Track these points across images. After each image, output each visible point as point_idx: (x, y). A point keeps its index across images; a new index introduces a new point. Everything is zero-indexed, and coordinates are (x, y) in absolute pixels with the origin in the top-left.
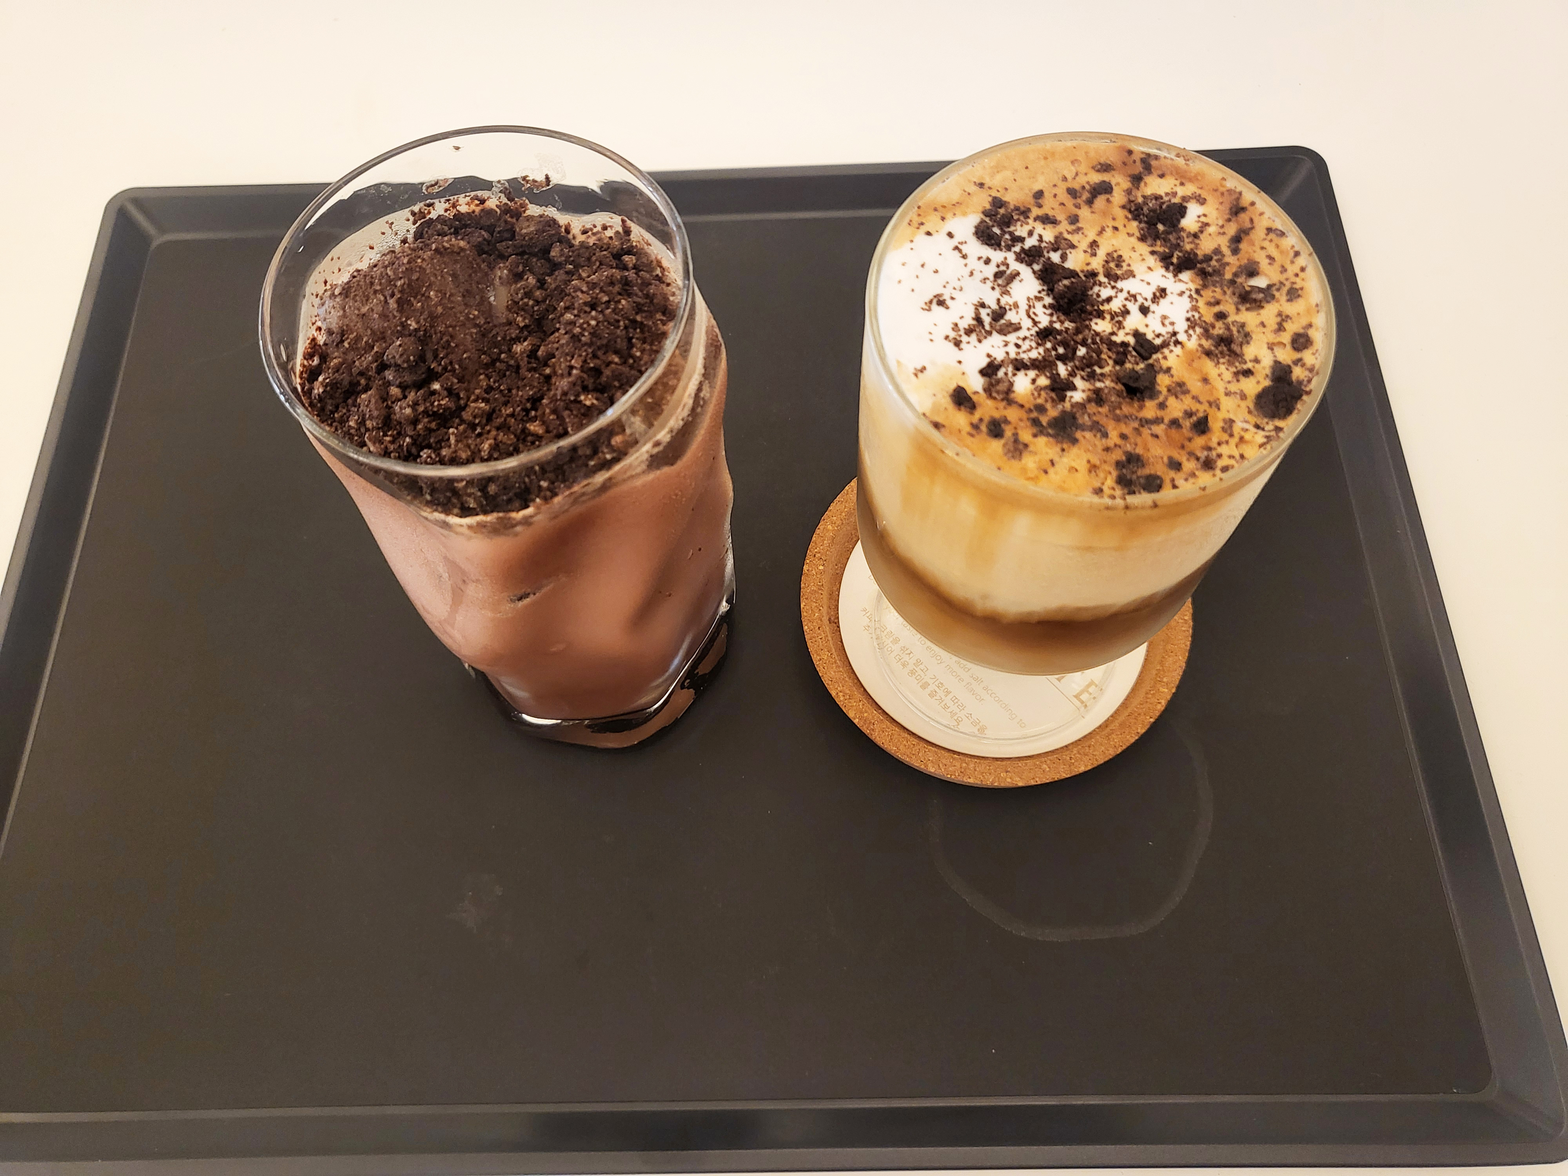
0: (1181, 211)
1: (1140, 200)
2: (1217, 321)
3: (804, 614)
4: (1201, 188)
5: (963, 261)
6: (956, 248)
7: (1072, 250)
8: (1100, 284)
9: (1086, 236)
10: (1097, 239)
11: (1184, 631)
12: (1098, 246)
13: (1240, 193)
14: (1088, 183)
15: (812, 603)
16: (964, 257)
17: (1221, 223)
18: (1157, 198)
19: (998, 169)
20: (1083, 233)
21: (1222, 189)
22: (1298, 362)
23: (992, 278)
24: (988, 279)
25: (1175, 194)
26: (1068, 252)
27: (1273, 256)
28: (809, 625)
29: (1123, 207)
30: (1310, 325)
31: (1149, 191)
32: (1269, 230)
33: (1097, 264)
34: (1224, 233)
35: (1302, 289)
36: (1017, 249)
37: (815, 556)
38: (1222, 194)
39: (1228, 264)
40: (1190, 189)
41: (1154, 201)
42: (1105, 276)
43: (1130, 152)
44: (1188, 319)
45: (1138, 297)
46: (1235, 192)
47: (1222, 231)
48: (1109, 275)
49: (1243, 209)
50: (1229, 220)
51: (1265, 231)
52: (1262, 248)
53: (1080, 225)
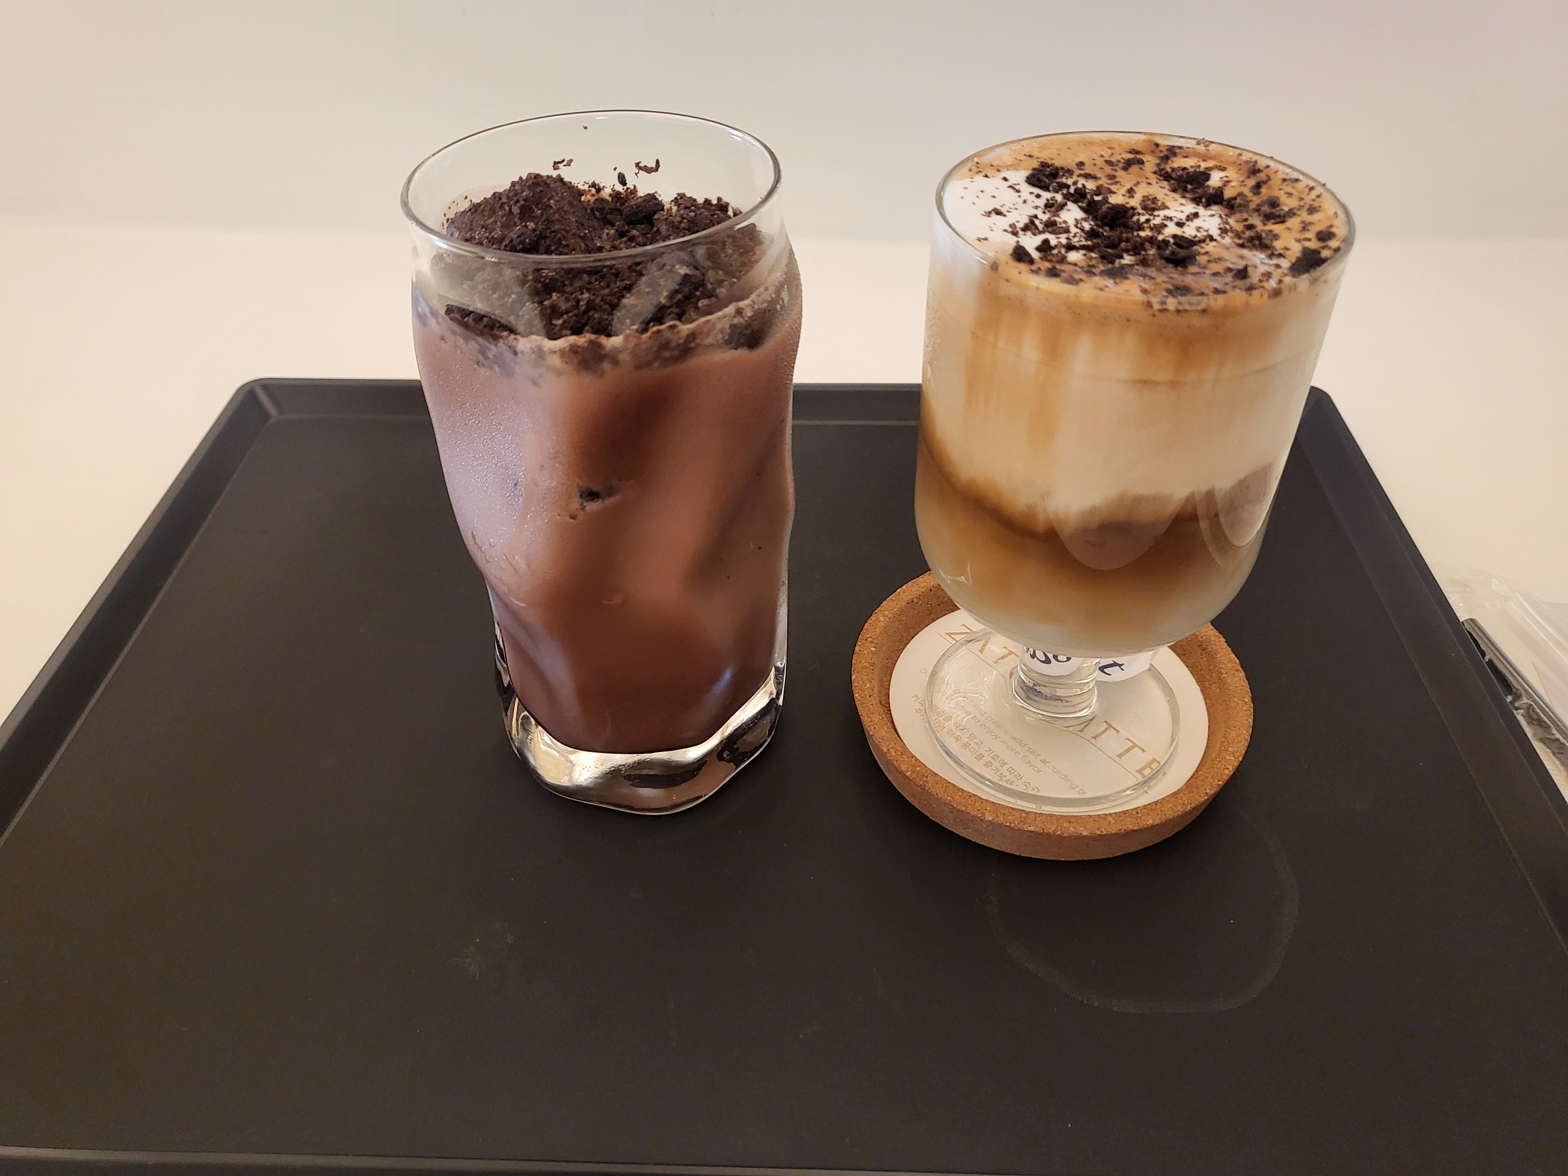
0: (1206, 176)
1: (1169, 170)
2: (1247, 230)
3: (854, 684)
4: (1221, 162)
5: (1018, 194)
6: (1010, 187)
7: (1112, 195)
8: (1139, 214)
9: (1123, 186)
10: (1134, 187)
11: (1246, 711)
12: (1135, 193)
13: (1256, 162)
14: (1123, 158)
15: (863, 676)
16: (1018, 191)
17: (1241, 179)
18: (1184, 169)
19: (1042, 148)
20: (1121, 185)
21: (1239, 162)
22: (1324, 248)
23: (1042, 206)
24: (1040, 207)
25: (1199, 166)
26: (1109, 196)
27: (1290, 192)
28: (860, 693)
29: (1155, 173)
30: (1332, 226)
31: (1175, 165)
32: (1284, 180)
33: (1135, 202)
34: (1245, 185)
35: (1320, 207)
36: (1065, 192)
37: (866, 640)
38: (1240, 164)
39: (1251, 201)
40: (1210, 164)
41: (1181, 172)
42: (1142, 209)
43: (1157, 145)
44: (1220, 229)
45: (1174, 219)
46: (1251, 162)
47: (1243, 184)
48: (1145, 208)
49: (1259, 171)
50: (1249, 177)
51: (1281, 181)
52: (1281, 189)
53: (1117, 180)
